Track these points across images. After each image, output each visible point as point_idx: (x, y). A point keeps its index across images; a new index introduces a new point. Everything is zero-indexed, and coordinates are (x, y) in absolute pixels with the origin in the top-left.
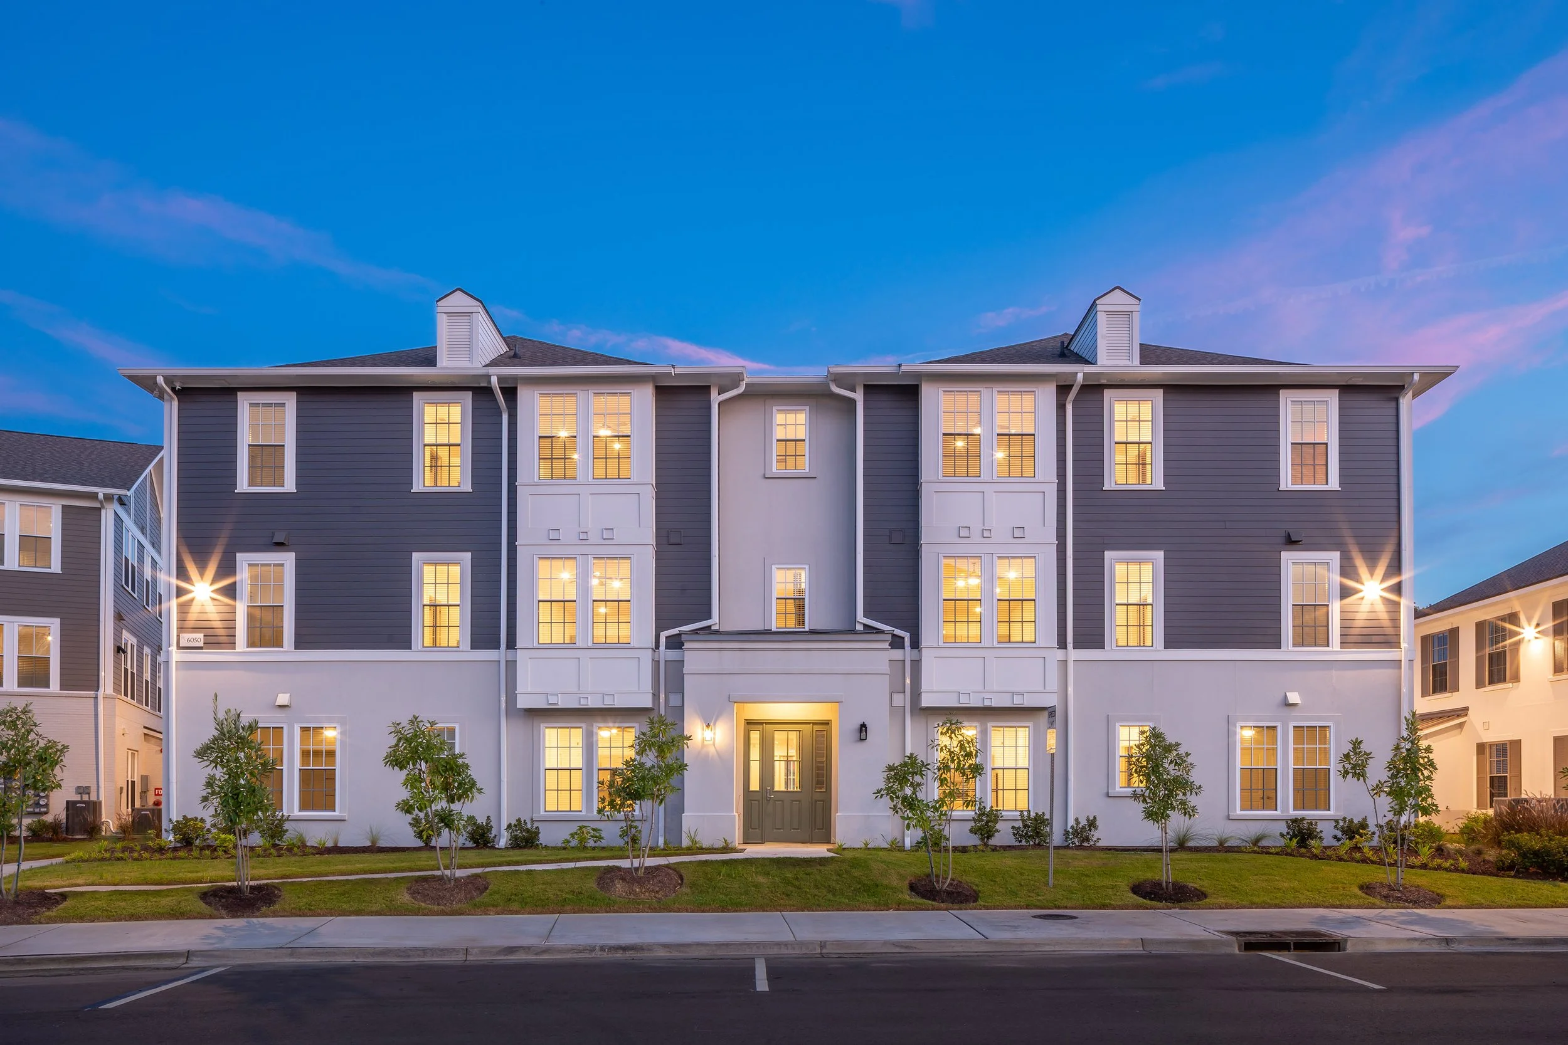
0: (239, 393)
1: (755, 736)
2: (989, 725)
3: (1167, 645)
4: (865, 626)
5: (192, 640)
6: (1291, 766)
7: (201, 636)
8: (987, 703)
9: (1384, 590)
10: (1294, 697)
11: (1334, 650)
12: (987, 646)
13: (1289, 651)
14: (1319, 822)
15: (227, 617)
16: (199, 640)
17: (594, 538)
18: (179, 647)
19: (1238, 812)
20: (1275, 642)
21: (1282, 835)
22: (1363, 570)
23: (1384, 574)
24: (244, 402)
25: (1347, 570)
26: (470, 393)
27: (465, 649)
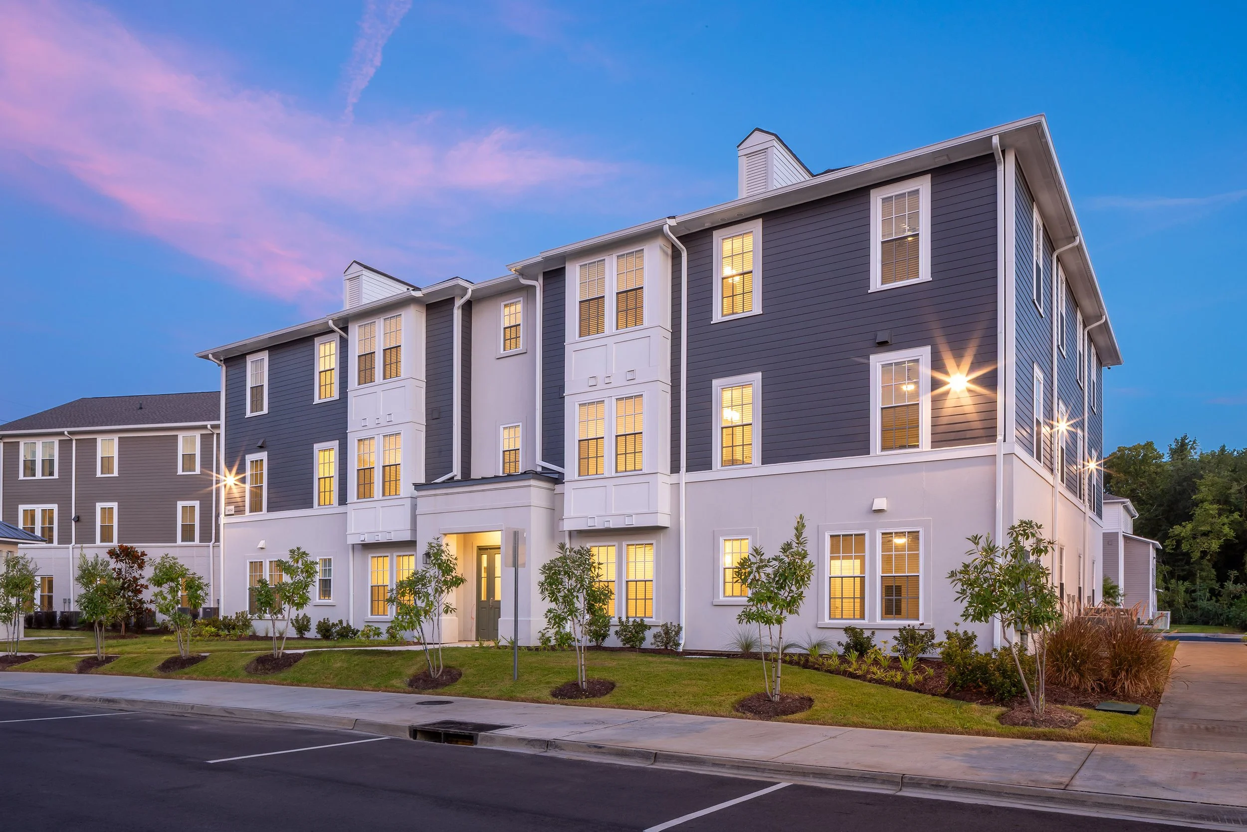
1: (485, 558)
2: (624, 544)
3: (765, 460)
4: (543, 468)
6: (879, 573)
7: (233, 507)
8: (607, 525)
9: (970, 381)
10: (880, 503)
11: (924, 450)
12: (607, 476)
13: (877, 454)
14: (877, 632)
15: (242, 495)
16: (232, 510)
17: (383, 421)
18: (225, 515)
19: (827, 620)
20: (864, 449)
21: (839, 644)
22: (949, 362)
23: (972, 363)
25: (937, 364)
27: (335, 506)
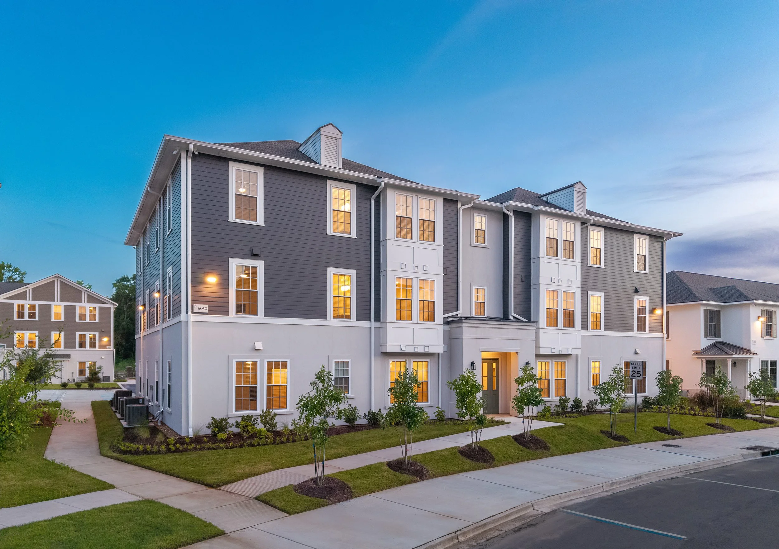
0: (230, 162)
2: (554, 361)
3: (605, 330)
4: (514, 317)
5: (201, 308)
7: (207, 306)
8: (561, 353)
10: (638, 351)
11: (647, 333)
12: (560, 328)
13: (636, 333)
15: (223, 295)
16: (206, 309)
17: (420, 269)
18: (193, 313)
20: (633, 330)
24: (233, 168)
26: (355, 185)
27: (354, 321)
